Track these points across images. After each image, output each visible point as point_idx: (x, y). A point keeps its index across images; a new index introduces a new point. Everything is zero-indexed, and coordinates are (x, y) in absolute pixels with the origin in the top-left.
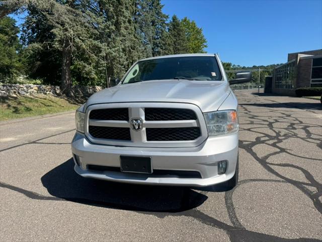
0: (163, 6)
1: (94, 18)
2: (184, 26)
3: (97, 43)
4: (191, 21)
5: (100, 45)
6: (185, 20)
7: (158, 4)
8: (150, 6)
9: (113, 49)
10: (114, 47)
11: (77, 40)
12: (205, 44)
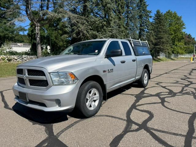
0: (148, 5)
1: (94, 19)
2: (168, 15)
3: (95, 32)
4: (173, 12)
5: (97, 34)
6: (169, 12)
7: (145, 5)
8: (139, 6)
9: (104, 36)
10: (105, 34)
11: (85, 32)
12: (184, 27)
